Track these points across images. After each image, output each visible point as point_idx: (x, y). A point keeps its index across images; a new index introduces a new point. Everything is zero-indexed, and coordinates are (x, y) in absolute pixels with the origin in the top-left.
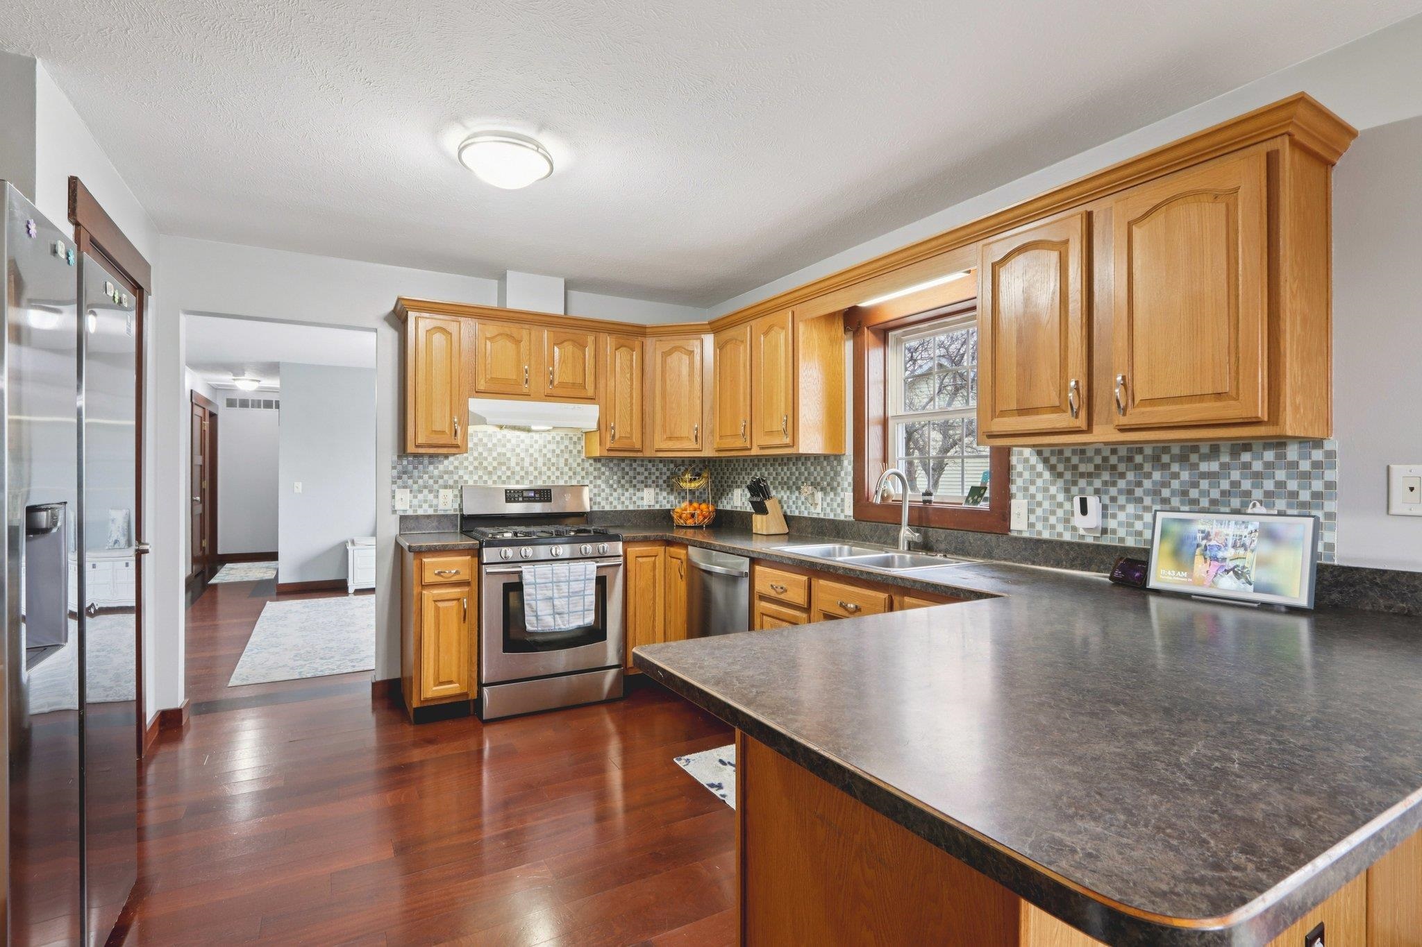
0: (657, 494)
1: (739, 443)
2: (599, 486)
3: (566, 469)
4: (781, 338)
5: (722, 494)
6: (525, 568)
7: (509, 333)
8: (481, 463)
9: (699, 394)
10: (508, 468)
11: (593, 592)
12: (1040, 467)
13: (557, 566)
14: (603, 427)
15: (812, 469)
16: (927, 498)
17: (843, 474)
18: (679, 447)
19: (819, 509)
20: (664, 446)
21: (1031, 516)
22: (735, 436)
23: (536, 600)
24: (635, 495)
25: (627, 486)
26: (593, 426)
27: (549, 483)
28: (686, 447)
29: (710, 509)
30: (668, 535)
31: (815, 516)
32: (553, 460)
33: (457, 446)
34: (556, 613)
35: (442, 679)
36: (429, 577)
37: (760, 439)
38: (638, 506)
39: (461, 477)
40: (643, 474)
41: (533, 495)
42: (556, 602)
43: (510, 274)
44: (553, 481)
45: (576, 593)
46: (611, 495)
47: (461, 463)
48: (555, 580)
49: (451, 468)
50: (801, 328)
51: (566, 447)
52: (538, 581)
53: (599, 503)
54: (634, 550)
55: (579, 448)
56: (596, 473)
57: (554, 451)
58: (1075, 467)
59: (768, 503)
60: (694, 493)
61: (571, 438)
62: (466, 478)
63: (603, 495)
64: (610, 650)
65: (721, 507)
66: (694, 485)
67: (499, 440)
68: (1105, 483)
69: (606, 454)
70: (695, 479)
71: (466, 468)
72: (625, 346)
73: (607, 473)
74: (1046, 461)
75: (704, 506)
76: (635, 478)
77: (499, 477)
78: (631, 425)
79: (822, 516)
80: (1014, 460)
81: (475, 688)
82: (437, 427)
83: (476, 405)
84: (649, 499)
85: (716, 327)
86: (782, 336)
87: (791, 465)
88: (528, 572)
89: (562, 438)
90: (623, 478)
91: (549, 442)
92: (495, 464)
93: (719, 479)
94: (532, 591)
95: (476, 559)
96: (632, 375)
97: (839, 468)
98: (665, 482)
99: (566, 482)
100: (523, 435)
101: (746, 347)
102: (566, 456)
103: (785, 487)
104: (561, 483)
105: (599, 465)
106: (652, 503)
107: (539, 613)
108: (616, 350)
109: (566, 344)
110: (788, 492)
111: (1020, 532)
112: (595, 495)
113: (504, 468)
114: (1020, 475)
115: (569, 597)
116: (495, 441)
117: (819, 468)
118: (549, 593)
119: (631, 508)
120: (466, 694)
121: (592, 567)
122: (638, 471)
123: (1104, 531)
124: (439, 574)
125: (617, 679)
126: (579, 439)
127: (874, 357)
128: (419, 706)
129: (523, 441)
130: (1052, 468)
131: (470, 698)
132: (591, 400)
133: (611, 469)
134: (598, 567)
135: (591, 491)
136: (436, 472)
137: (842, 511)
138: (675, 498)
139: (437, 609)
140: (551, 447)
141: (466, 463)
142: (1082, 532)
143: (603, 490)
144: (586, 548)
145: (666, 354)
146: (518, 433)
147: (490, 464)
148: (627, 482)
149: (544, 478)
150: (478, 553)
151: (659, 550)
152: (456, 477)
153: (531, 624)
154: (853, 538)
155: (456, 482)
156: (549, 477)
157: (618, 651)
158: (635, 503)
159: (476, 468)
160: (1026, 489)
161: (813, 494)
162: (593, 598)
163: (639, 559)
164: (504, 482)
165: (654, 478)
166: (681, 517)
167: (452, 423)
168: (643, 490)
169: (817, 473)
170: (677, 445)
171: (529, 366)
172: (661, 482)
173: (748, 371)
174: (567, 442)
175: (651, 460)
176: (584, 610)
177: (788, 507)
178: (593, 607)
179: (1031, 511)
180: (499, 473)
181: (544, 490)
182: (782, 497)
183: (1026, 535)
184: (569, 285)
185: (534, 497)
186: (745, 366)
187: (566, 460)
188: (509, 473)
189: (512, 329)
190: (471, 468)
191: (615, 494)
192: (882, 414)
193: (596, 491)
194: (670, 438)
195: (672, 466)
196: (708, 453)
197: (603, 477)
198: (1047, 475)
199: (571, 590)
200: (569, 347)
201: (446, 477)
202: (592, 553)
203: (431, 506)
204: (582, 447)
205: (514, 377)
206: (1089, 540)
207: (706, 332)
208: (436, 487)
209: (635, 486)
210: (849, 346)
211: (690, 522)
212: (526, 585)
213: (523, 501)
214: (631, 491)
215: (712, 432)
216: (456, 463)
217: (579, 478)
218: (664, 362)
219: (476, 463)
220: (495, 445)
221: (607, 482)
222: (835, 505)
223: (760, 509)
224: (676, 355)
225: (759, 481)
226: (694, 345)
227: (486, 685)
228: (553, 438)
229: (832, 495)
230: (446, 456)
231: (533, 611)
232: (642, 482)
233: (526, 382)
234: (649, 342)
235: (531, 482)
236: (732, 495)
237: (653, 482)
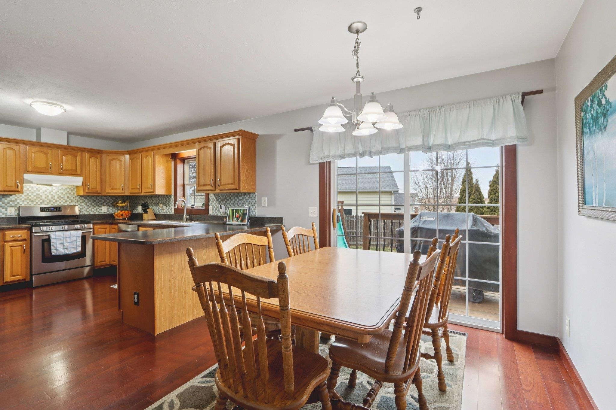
0: (108, 208)
1: (137, 191)
2: (83, 206)
3: (68, 200)
4: (150, 160)
5: (134, 208)
6: (51, 234)
7: (42, 150)
8: (28, 198)
9: (124, 174)
10: (41, 199)
11: (80, 240)
12: (214, 198)
13: (65, 233)
14: (84, 185)
15: (163, 199)
16: (192, 207)
17: (171, 200)
18: (116, 192)
19: (165, 211)
20: (110, 191)
21: (213, 210)
22: (137, 188)
23: (56, 244)
24: (98, 208)
25: (95, 205)
26: (80, 184)
27: (60, 205)
28: (119, 191)
29: (129, 213)
30: (111, 221)
31: (164, 213)
32: (62, 196)
33: (18, 191)
34: (65, 248)
35: (14, 274)
36: (7, 238)
37: (144, 190)
38: (100, 213)
39: (18, 203)
40: (102, 201)
41: (53, 209)
42: (65, 244)
43: (42, 129)
44: (62, 204)
45: (73, 241)
46: (88, 209)
47: (18, 197)
48: (64, 237)
49: (14, 199)
50: (157, 157)
51: (68, 192)
52: (57, 237)
53: (83, 212)
54: (97, 227)
55: (74, 192)
56: (81, 201)
57: (62, 193)
58: (220, 198)
59: (148, 210)
60: (123, 208)
61: (70, 189)
62: (21, 203)
63: (84, 209)
64: (88, 260)
65: (134, 212)
66: (122, 205)
67: (37, 189)
68: (225, 202)
69: (85, 194)
70: (123, 203)
71: (21, 199)
72: (94, 157)
73: (86, 201)
74: (215, 197)
75: (126, 212)
76: (98, 203)
77: (37, 203)
78: (96, 184)
79: (166, 213)
80: (210, 196)
81: (29, 277)
82: (9, 184)
83: (26, 176)
84: (104, 210)
85: (130, 153)
86: (151, 159)
87: (157, 198)
88: (52, 235)
89: (66, 188)
90: (93, 203)
91: (60, 190)
92: (35, 198)
93: (134, 202)
94: (55, 241)
95: (29, 232)
96: (96, 167)
97: (170, 198)
98: (111, 204)
99: (68, 204)
100: (48, 187)
101: (140, 160)
102: (68, 195)
103: (155, 205)
104: (66, 204)
105: (83, 198)
106: (106, 211)
107: (58, 248)
108: (90, 158)
109: (68, 155)
110: (156, 207)
111: (211, 214)
112: (81, 209)
113: (39, 199)
114: (211, 200)
115: (70, 243)
116: (35, 189)
117: (165, 199)
118: (62, 242)
119: (97, 213)
120: (25, 279)
121: (80, 233)
122: (99, 200)
123: (225, 213)
124: (12, 237)
125: (90, 270)
126: (74, 189)
127: (180, 167)
128: (3, 285)
129: (48, 189)
130: (216, 198)
131: (26, 281)
132: (80, 175)
133: (88, 200)
134: (82, 233)
135: (79, 207)
136: (6, 201)
137: (171, 211)
138: (116, 209)
139: (11, 250)
140: (61, 192)
141: (21, 198)
142: (222, 213)
143: (85, 207)
144: (77, 226)
145: (110, 161)
146: (45, 186)
147: (33, 198)
148: (95, 204)
149: (58, 203)
150: (30, 229)
151: (108, 226)
152: (16, 203)
153: (54, 253)
154: (174, 219)
155: (16, 205)
156: (60, 203)
157: (91, 260)
158: (98, 211)
159: (26, 199)
160: (212, 204)
161: (163, 207)
162: (80, 243)
163: (100, 230)
164: (39, 205)
165: (106, 203)
166: (117, 216)
167: (16, 183)
168: (102, 207)
169: (164, 200)
170: (115, 191)
171: (52, 163)
172: (110, 204)
173: (140, 169)
174: (68, 190)
175: (105, 196)
176: (76, 247)
177: (156, 211)
178: (80, 246)
179: (213, 209)
180: (37, 201)
181: (58, 207)
182: (154, 208)
183: (212, 215)
184: (69, 134)
185: (54, 210)
186: (139, 167)
187: (68, 196)
188: (41, 201)
189: (45, 149)
190: (23, 199)
191: (90, 209)
192: (183, 183)
193: (81, 207)
194: (112, 189)
195: (114, 198)
196: (127, 194)
197: (85, 203)
198: (216, 200)
199: (71, 240)
200: (69, 157)
201: (11, 203)
202: (80, 228)
203: (3, 214)
204: (75, 192)
205: (45, 167)
206: (223, 215)
207: (126, 154)
208: (6, 207)
209: (98, 205)
210: (173, 163)
211: (121, 217)
212: (52, 239)
213: (49, 211)
214: (97, 207)
215: (128, 188)
216: (16, 198)
217: (74, 203)
218: (110, 163)
219: (26, 198)
220: (35, 191)
221: (86, 204)
222: (169, 210)
223: (146, 212)
224: (114, 161)
225: (145, 203)
226: (122, 158)
227: (34, 275)
228: (62, 188)
229: (168, 206)
230: (11, 195)
231: (55, 248)
232: (102, 204)
233: (51, 169)
234: (104, 156)
235: (52, 204)
236: (138, 208)
237: (106, 204)
